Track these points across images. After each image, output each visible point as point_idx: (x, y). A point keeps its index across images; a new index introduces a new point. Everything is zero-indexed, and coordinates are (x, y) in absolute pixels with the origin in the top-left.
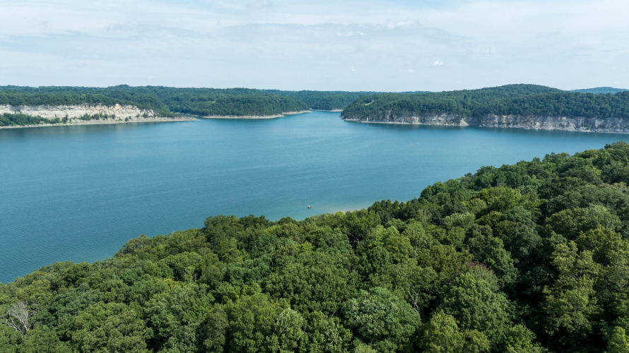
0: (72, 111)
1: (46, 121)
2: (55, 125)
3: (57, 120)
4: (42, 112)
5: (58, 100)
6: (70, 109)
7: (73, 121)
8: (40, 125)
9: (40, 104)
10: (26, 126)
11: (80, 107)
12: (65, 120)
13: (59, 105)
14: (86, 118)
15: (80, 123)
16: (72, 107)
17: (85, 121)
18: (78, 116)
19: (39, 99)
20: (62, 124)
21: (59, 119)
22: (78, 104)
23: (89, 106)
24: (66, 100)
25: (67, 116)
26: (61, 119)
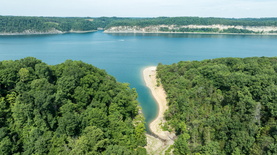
0: (266, 29)
1: (254, 32)
2: (257, 34)
3: (258, 32)
4: (253, 29)
5: (261, 24)
6: (265, 28)
7: (265, 33)
8: (251, 34)
9: (254, 26)
10: (246, 34)
11: (270, 27)
12: (262, 32)
13: (261, 26)
14: (272, 32)
15: (268, 34)
16: (266, 27)
17: (271, 33)
18: (268, 31)
19: (254, 24)
20: (260, 34)
21: (259, 32)
22: (269, 26)
23: (275, 27)
24: (265, 24)
25: (263, 31)
26: (260, 32)
